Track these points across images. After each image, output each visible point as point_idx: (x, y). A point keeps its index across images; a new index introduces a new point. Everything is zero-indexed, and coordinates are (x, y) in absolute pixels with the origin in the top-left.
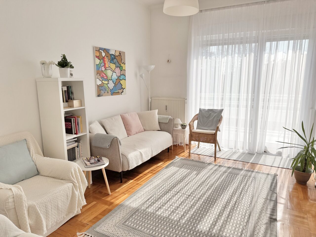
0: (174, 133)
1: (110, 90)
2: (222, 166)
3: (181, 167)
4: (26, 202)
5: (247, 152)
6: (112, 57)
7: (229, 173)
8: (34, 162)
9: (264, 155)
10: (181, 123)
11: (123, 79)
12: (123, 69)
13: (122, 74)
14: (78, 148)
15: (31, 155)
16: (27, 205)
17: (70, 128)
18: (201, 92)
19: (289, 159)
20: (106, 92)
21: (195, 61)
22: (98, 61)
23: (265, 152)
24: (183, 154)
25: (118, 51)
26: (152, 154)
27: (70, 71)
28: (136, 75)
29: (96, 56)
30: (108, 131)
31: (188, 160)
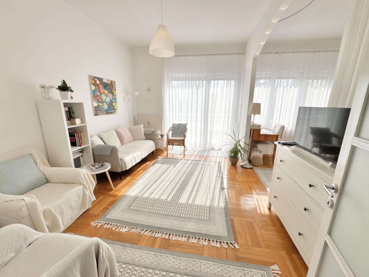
0: (156, 141)
1: (104, 110)
2: (189, 160)
3: (163, 163)
4: (41, 207)
5: (202, 150)
6: (105, 85)
7: (193, 164)
8: (43, 172)
9: (212, 151)
10: (160, 133)
11: (115, 102)
12: (115, 94)
13: (114, 98)
14: (82, 157)
15: (39, 167)
16: (42, 210)
17: (73, 141)
18: (172, 112)
19: (225, 152)
20: (102, 112)
21: (168, 90)
22: (93, 88)
23: (212, 149)
24: (162, 155)
25: (110, 80)
26: (142, 157)
27: (71, 94)
28: (125, 99)
29: (92, 83)
30: (106, 142)
31: (167, 158)
